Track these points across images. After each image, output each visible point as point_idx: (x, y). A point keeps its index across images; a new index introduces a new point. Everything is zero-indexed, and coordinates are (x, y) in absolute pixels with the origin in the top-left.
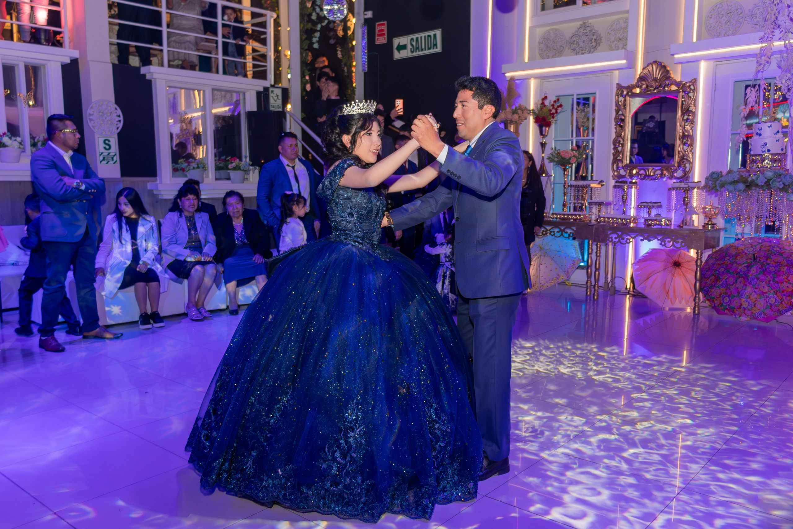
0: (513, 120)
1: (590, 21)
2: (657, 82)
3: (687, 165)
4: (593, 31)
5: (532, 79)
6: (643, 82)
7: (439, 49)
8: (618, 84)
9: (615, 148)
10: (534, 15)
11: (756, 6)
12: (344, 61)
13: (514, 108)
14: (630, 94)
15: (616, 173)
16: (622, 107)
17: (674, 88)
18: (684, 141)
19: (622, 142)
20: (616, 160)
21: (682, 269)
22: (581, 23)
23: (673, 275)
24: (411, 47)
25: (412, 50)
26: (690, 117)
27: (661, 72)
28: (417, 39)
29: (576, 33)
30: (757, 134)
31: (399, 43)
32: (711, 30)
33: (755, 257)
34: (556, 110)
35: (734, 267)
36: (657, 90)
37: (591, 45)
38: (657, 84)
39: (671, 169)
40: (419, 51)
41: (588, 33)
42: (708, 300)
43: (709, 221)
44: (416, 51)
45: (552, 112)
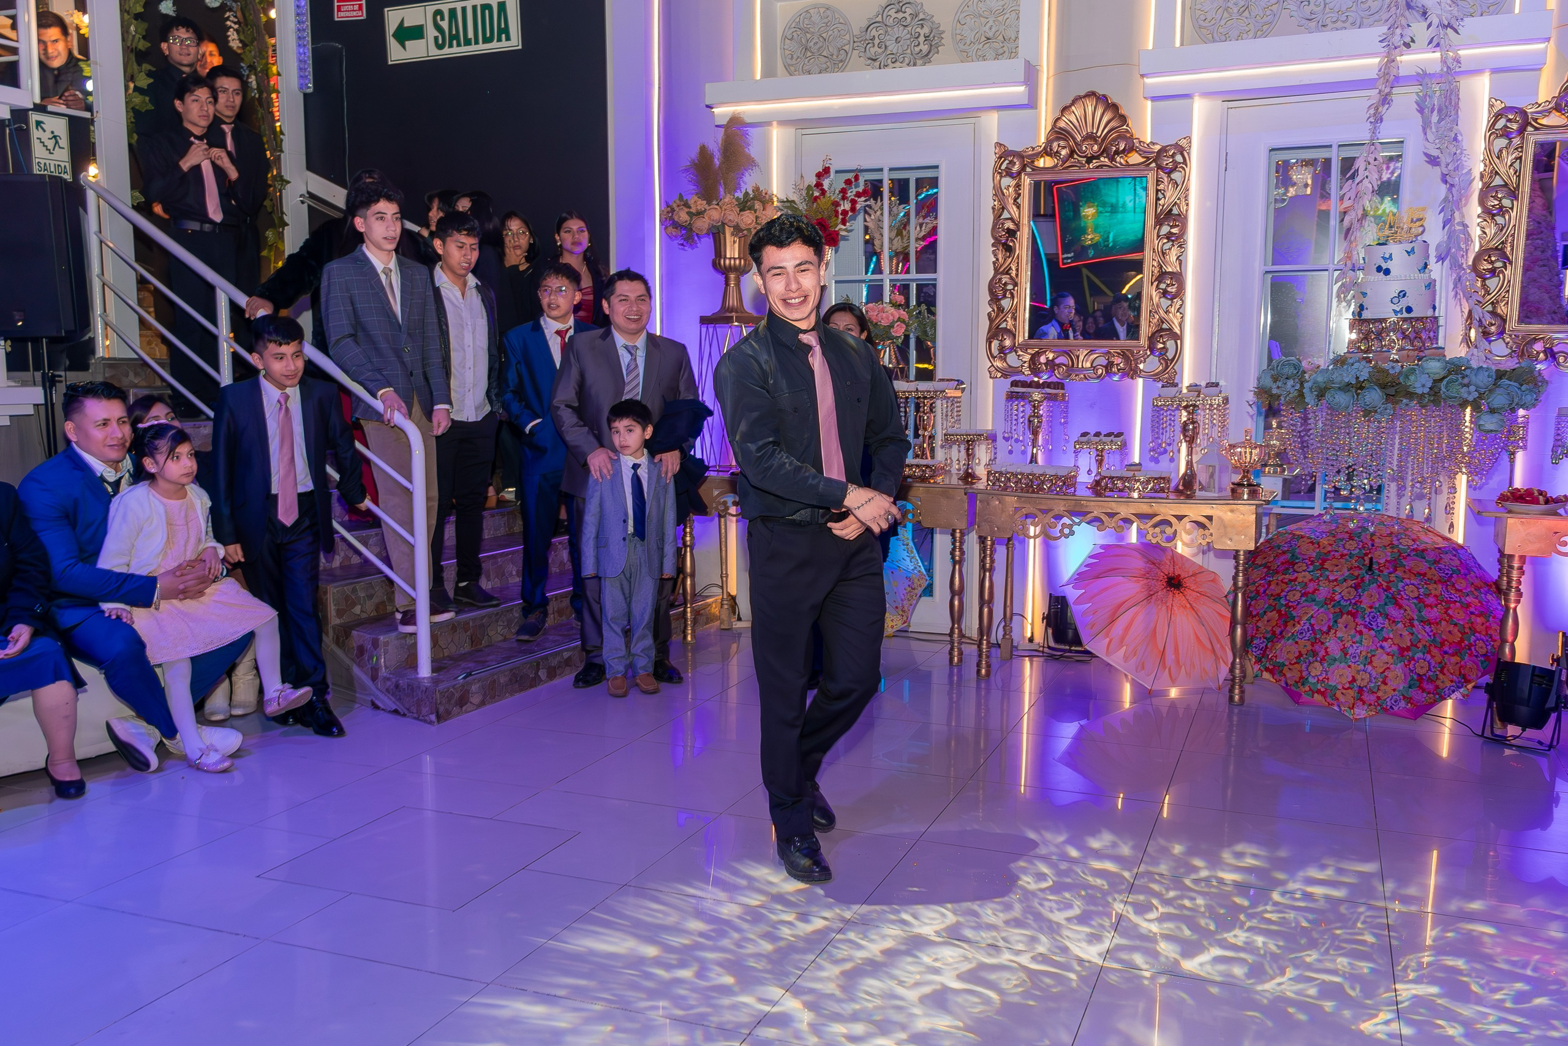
0: (743, 226)
2: (1096, 142)
3: (1170, 344)
4: (921, 16)
5: (775, 123)
6: (1062, 143)
7: (515, 42)
8: (999, 145)
9: (995, 299)
12: (249, 57)
13: (740, 195)
14: (1028, 170)
15: (998, 364)
16: (1011, 201)
17: (1134, 158)
18: (1163, 286)
19: (1010, 287)
20: (996, 332)
21: (1188, 592)
23: (1170, 609)
24: (437, 34)
25: (440, 42)
26: (1175, 230)
27: (1105, 119)
28: (453, 12)
29: (879, 19)
30: (1379, 269)
31: (402, 21)
32: (1205, 28)
33: (1367, 562)
34: (854, 202)
35: (1324, 589)
36: (1095, 163)
37: (917, 49)
38: (1096, 147)
39: (1132, 353)
40: (459, 45)
41: (909, 19)
42: (1267, 670)
43: (1244, 477)
44: (451, 46)
45: (840, 209)
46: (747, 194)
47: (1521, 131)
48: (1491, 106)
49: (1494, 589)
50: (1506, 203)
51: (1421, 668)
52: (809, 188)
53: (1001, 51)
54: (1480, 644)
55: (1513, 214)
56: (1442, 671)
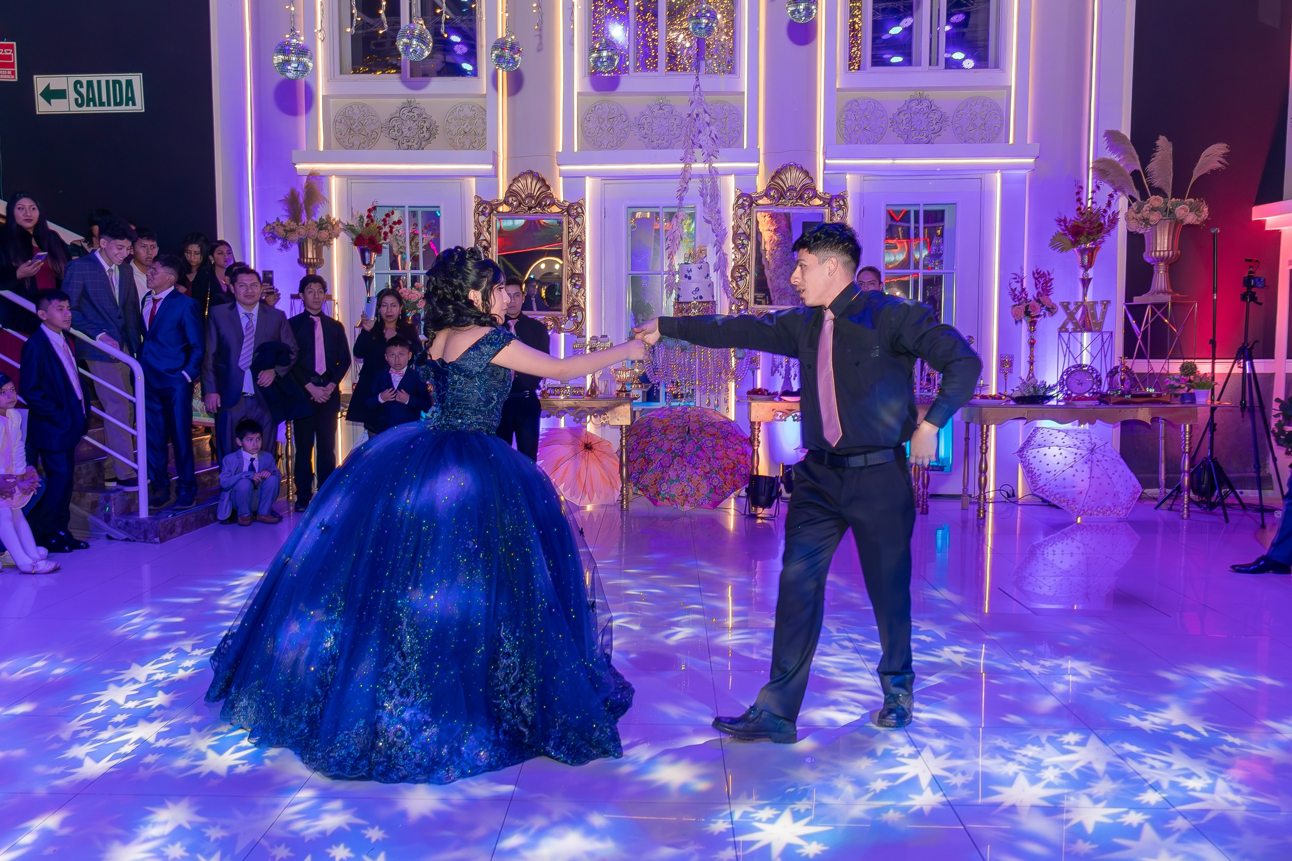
1: (418, 100)
2: (533, 199)
3: (579, 314)
4: (424, 116)
5: (333, 177)
6: (514, 198)
7: (139, 106)
8: (477, 197)
10: (330, 78)
11: (642, 114)
14: (495, 212)
16: (485, 229)
17: (555, 209)
18: (574, 281)
21: (596, 452)
22: (405, 100)
23: (587, 461)
24: (77, 97)
25: (80, 102)
26: (579, 250)
27: (538, 186)
28: (90, 83)
29: (397, 115)
30: (686, 276)
31: (49, 85)
32: (590, 137)
33: (687, 430)
34: (391, 228)
35: (666, 444)
36: (533, 211)
37: (422, 135)
38: (533, 202)
39: (558, 319)
40: (95, 105)
41: (416, 117)
42: (640, 489)
43: (623, 387)
44: (88, 105)
45: (384, 230)
46: (321, 219)
47: (750, 206)
48: (736, 192)
49: (748, 441)
50: (745, 242)
51: (715, 482)
52: (361, 217)
53: (473, 141)
54: (742, 469)
55: (749, 248)
56: (725, 483)
